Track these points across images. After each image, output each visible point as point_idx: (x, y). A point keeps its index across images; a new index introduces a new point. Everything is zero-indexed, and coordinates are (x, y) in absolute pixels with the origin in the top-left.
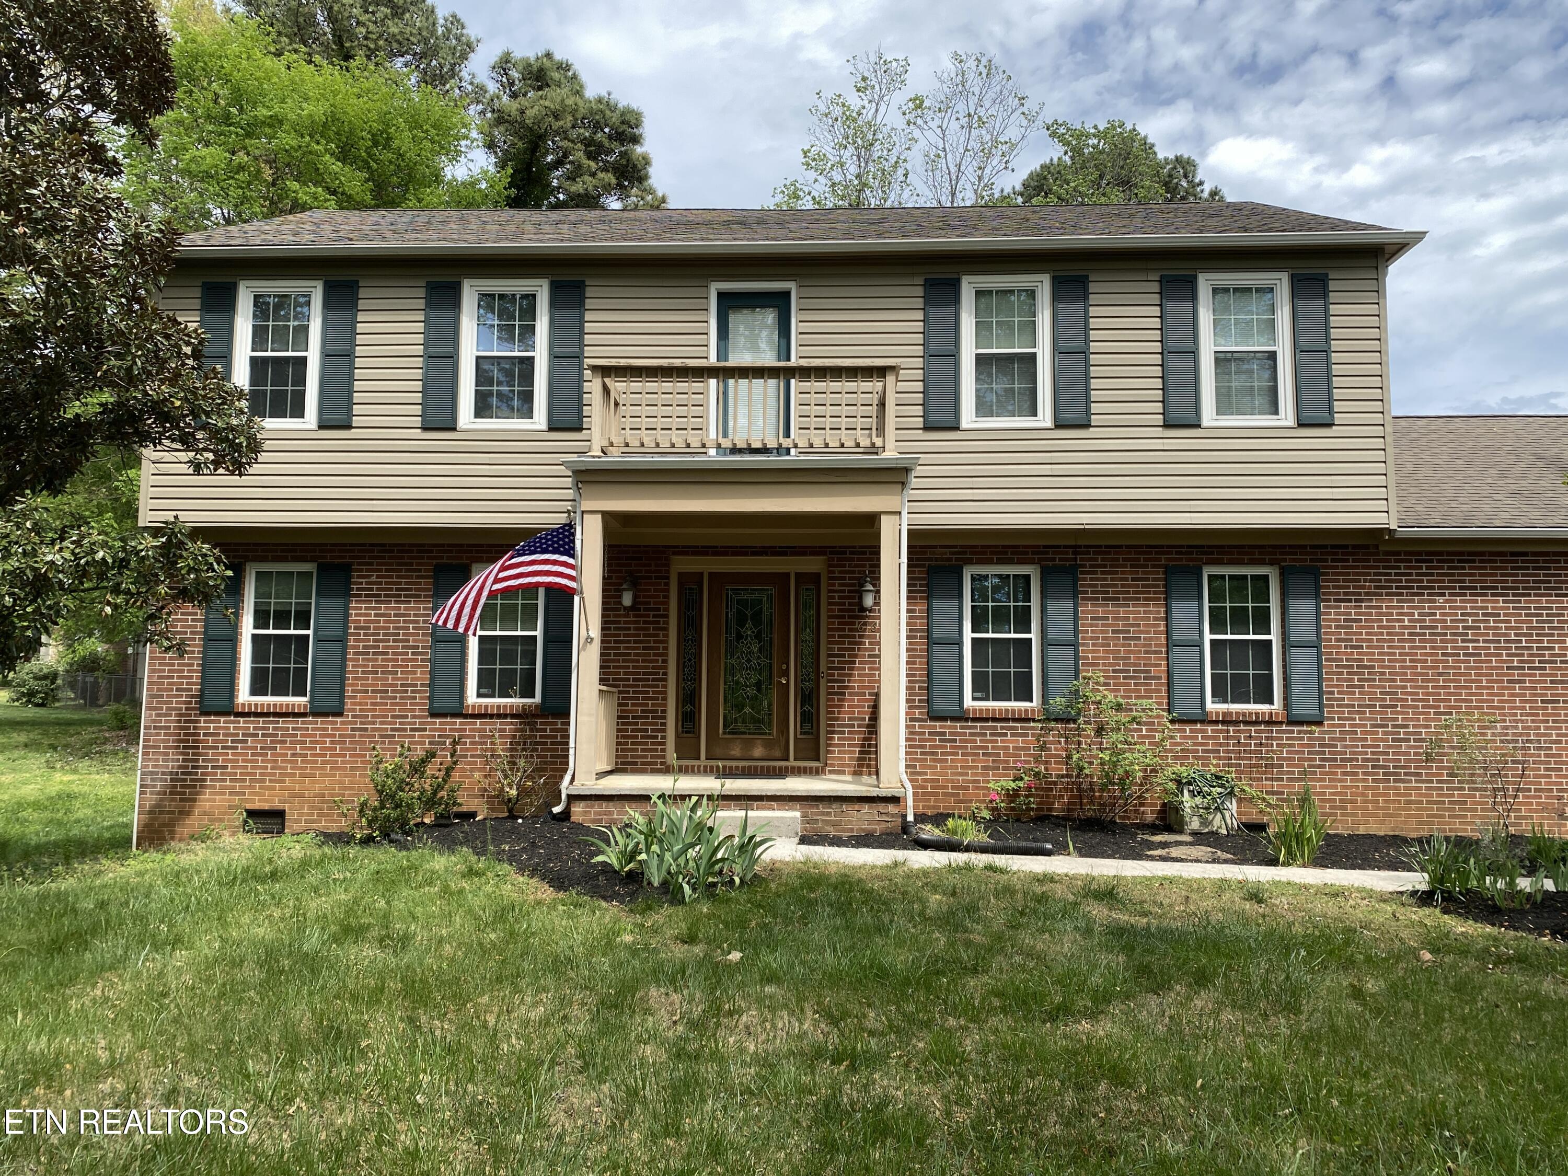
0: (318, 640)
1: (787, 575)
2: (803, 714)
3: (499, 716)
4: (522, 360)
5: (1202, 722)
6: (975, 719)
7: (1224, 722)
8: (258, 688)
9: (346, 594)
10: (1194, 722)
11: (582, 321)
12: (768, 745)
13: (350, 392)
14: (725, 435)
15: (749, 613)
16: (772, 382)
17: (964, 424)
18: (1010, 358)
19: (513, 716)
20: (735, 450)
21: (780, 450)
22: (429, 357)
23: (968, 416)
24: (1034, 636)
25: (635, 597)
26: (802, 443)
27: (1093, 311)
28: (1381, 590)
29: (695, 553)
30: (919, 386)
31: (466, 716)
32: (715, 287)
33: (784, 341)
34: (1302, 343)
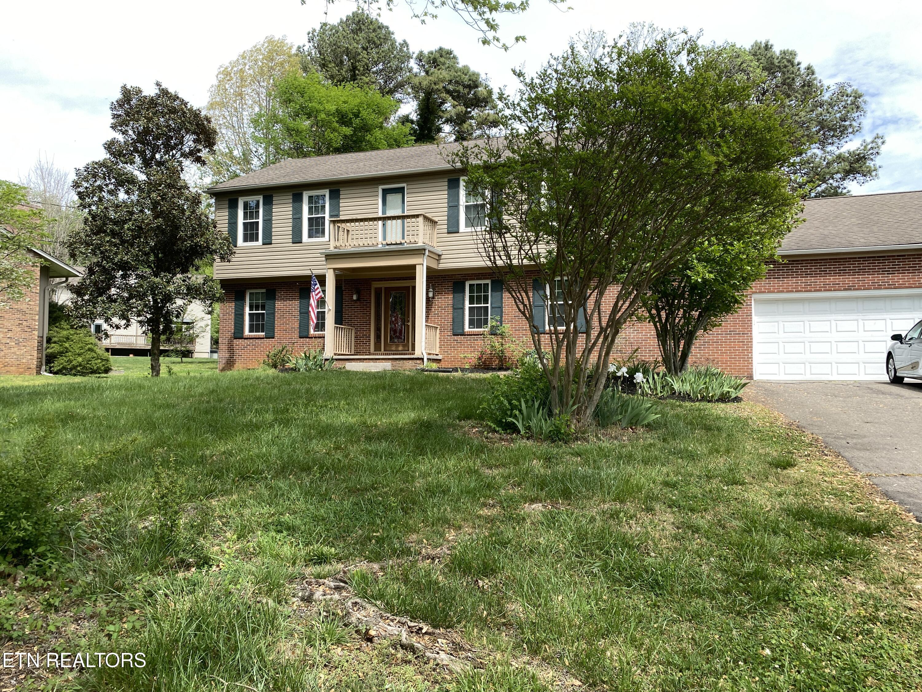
4: (321, 217)
5: (544, 333)
6: (468, 335)
8: (251, 330)
10: (541, 334)
11: (339, 203)
13: (271, 232)
14: (384, 240)
15: (398, 300)
16: (399, 221)
17: (461, 231)
20: (388, 245)
21: (401, 244)
23: (462, 227)
24: (489, 305)
25: (359, 297)
26: (408, 241)
29: (379, 281)
30: (446, 218)
31: (310, 338)
32: (381, 188)
33: (403, 206)
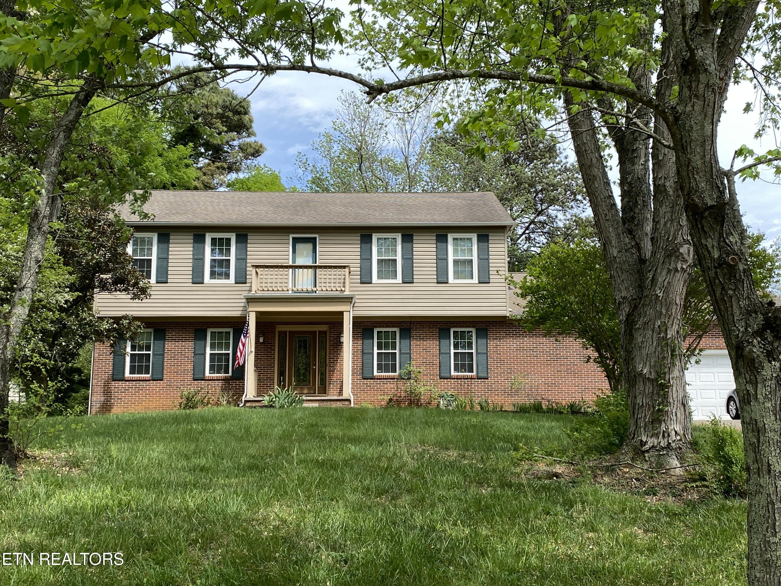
0: (154, 355)
1: (316, 331)
2: (321, 378)
3: (217, 380)
4: (226, 260)
5: (450, 378)
6: (377, 379)
7: (457, 379)
8: (132, 372)
9: (164, 339)
10: (448, 378)
11: (247, 247)
12: (309, 389)
13: (167, 271)
14: (295, 287)
15: (302, 344)
16: (310, 270)
17: (373, 282)
18: (389, 260)
19: (222, 380)
20: (298, 292)
22: (194, 259)
23: (375, 279)
24: (397, 351)
25: (264, 339)
26: (319, 289)
27: (414, 245)
28: (508, 335)
29: (284, 324)
30: (359, 269)
31: (206, 380)
32: (291, 236)
33: (314, 254)
34: (481, 257)
